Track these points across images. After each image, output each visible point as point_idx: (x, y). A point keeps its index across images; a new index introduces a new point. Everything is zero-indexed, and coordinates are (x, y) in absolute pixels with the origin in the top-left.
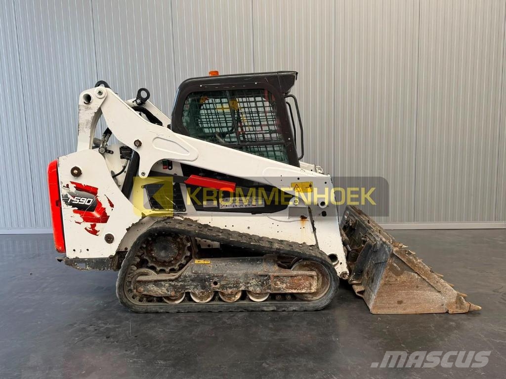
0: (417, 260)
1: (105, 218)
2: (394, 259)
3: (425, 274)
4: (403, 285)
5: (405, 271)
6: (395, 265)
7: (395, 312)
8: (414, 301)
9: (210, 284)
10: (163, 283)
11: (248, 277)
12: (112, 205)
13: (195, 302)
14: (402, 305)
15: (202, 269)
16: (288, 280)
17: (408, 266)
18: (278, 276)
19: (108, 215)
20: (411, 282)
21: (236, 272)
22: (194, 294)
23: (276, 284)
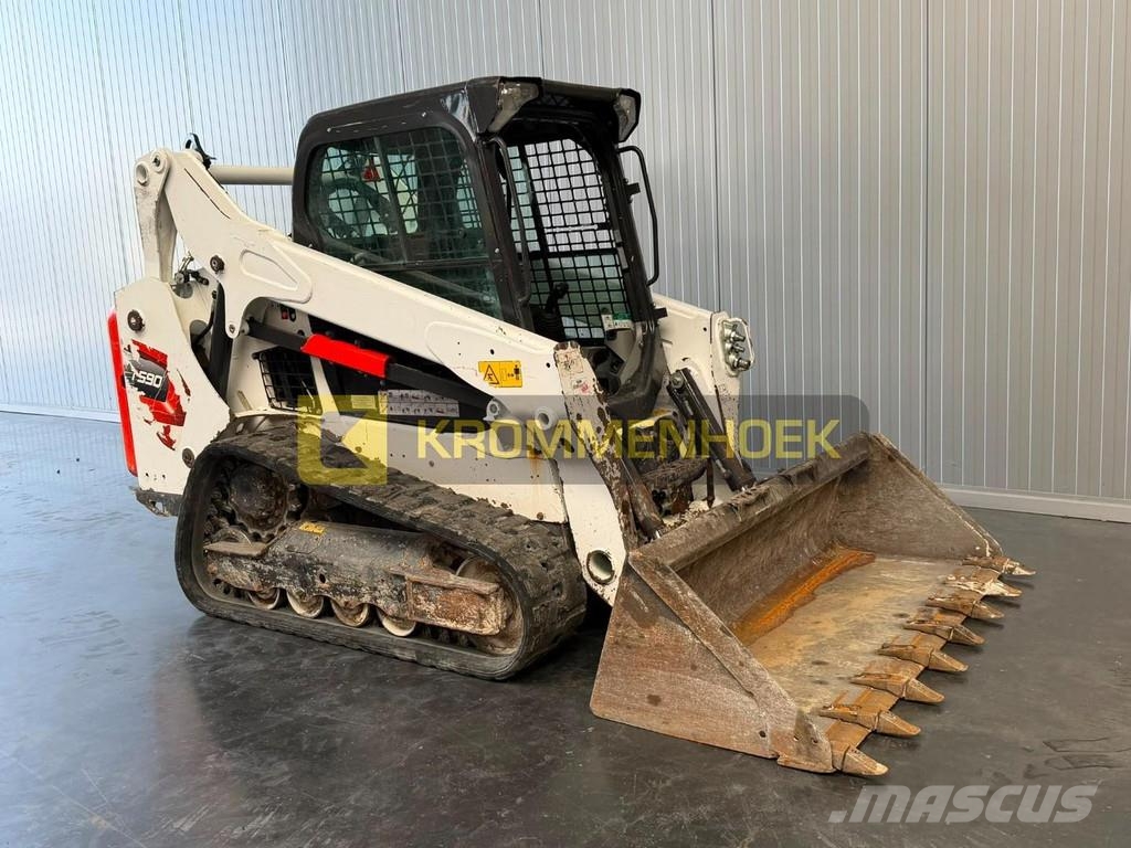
0: (684, 592)
1: (179, 419)
2: (633, 581)
3: (709, 634)
4: (657, 655)
5: (662, 618)
6: (636, 596)
7: (643, 725)
8: (688, 705)
9: (313, 578)
10: (243, 561)
11: (374, 576)
12: (188, 392)
13: (295, 612)
14: (658, 708)
15: (302, 544)
16: (437, 595)
17: (664, 603)
18: (419, 583)
19: (184, 410)
20: (678, 650)
21: (354, 560)
22: (291, 594)
23: (417, 601)
